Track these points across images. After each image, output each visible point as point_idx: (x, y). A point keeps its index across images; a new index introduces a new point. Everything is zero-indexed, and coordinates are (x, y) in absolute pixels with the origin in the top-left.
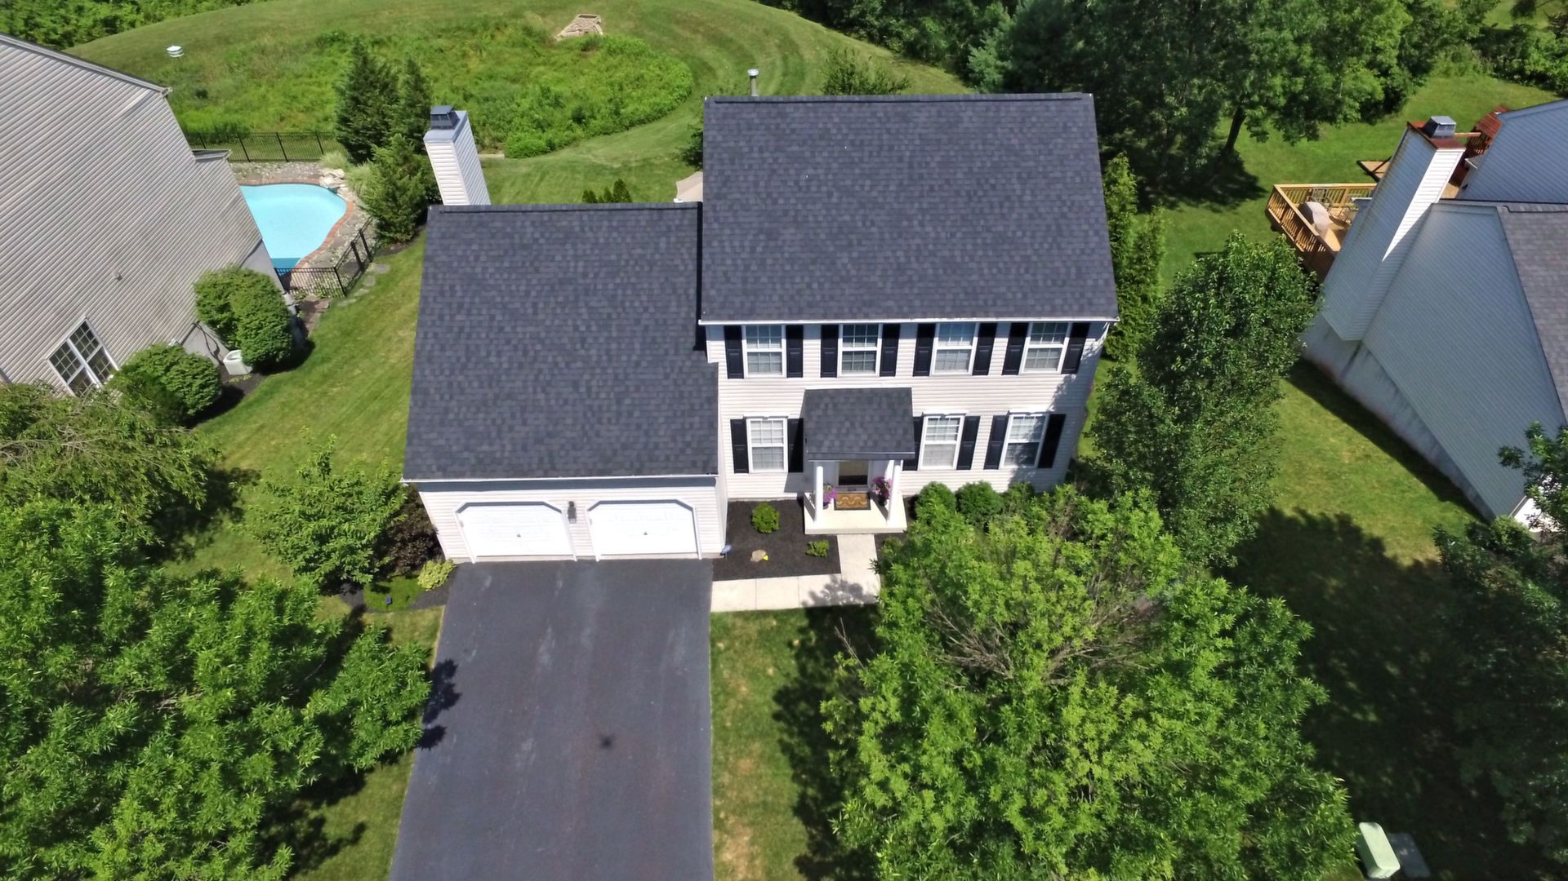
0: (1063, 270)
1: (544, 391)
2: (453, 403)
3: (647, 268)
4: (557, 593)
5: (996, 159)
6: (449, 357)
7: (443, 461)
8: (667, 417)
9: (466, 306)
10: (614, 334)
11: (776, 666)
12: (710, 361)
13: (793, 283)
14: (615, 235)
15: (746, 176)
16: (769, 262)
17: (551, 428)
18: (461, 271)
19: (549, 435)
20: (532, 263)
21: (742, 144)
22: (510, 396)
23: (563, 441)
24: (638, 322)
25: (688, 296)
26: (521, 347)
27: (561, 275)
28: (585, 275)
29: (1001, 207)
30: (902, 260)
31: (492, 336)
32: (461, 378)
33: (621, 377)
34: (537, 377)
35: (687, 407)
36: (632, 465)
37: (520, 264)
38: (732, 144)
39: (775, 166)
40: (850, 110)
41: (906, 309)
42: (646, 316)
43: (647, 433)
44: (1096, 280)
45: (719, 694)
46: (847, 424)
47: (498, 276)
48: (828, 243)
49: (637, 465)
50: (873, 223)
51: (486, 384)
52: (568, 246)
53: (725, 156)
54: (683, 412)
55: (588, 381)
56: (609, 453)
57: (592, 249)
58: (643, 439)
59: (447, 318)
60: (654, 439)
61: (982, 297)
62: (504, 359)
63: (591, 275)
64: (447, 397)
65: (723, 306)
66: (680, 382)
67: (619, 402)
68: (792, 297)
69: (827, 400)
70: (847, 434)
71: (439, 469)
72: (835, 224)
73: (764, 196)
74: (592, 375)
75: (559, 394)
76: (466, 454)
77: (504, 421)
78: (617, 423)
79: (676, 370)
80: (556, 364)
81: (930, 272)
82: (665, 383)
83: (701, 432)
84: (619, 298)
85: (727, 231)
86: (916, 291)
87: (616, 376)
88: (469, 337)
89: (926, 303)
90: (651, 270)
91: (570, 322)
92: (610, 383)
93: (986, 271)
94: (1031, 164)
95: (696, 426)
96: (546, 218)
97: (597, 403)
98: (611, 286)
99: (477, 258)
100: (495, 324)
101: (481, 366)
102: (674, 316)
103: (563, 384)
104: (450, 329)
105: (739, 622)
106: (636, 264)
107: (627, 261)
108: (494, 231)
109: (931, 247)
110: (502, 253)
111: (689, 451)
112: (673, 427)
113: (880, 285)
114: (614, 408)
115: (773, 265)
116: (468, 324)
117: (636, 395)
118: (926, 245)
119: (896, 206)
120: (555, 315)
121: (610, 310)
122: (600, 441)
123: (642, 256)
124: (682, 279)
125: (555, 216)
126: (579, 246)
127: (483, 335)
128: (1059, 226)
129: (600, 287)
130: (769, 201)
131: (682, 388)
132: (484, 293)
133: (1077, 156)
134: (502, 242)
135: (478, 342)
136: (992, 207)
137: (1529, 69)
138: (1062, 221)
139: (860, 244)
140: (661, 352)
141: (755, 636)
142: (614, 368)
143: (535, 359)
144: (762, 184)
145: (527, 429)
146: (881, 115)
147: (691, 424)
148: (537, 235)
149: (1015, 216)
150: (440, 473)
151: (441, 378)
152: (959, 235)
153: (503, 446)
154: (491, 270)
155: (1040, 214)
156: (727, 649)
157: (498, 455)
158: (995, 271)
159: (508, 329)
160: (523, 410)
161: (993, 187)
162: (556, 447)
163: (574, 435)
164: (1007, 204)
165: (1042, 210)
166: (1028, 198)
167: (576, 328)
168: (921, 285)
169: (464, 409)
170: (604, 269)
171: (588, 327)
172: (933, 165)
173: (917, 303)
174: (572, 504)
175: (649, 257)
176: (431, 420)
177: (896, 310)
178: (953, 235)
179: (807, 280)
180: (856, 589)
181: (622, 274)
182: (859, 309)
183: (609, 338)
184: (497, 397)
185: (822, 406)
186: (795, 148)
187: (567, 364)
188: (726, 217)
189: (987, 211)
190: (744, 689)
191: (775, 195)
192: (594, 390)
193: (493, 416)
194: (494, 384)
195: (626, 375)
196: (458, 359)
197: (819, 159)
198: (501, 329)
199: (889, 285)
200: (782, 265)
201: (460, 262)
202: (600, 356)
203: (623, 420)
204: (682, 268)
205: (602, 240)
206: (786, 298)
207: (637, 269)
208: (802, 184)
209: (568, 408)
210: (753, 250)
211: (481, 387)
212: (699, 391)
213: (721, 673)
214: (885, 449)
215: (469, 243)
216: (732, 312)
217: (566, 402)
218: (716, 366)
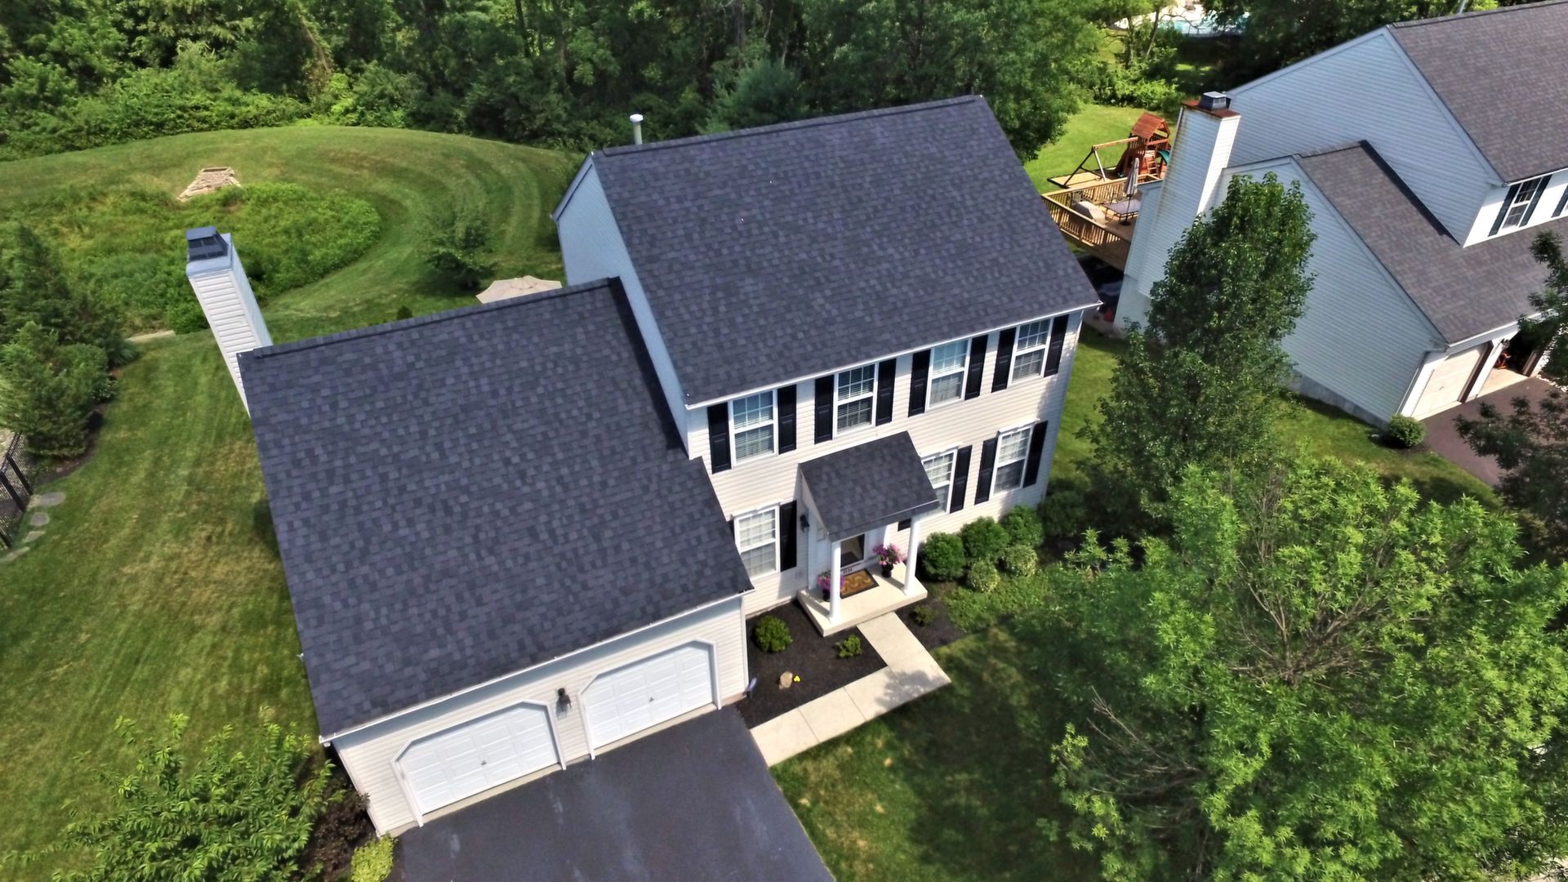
0: (1031, 266)
1: (491, 551)
2: (366, 606)
3: (571, 368)
4: (561, 821)
5: (923, 170)
6: (337, 546)
7: (377, 691)
8: (665, 539)
9: (341, 472)
10: (560, 456)
11: (880, 799)
12: (692, 456)
13: (775, 338)
14: (515, 336)
15: (673, 231)
16: (739, 320)
17: (519, 597)
18: (314, 427)
19: (520, 607)
20: (416, 395)
21: (655, 196)
22: (446, 573)
23: (542, 610)
24: (584, 434)
25: (634, 388)
26: (439, 506)
27: (461, 401)
28: (495, 394)
29: (949, 216)
30: (879, 288)
31: (392, 501)
32: (365, 569)
33: (588, 506)
34: (475, 537)
35: (685, 519)
36: (643, 610)
37: (399, 400)
38: (643, 199)
39: (703, 215)
40: (759, 144)
41: (904, 339)
42: (593, 424)
43: (647, 566)
44: (1065, 270)
45: (838, 862)
46: (859, 489)
47: (373, 422)
48: (795, 286)
49: (650, 609)
50: (832, 256)
51: (405, 567)
52: (459, 363)
53: (641, 213)
54: (682, 527)
55: (548, 523)
56: (609, 606)
57: (493, 361)
58: (646, 576)
59: (316, 494)
60: (660, 571)
61: (971, 309)
62: (420, 527)
63: (502, 392)
64: (352, 601)
65: (707, 381)
66: (664, 492)
67: (597, 538)
68: (781, 354)
69: (826, 469)
70: (863, 500)
71: (374, 704)
72: (794, 265)
73: (703, 249)
74: (550, 515)
75: (514, 550)
76: (408, 671)
77: (448, 609)
78: (605, 565)
79: (654, 479)
80: (496, 514)
81: (911, 294)
82: (646, 498)
83: (714, 544)
84: (551, 411)
85: (678, 297)
86: (906, 317)
87: (582, 507)
88: (358, 511)
89: (921, 328)
90: (578, 369)
91: (496, 457)
92: (577, 518)
93: (964, 282)
94: (958, 169)
95: (705, 539)
96: (415, 335)
97: (568, 547)
98: (534, 399)
99: (334, 406)
100: (391, 484)
101: (389, 544)
102: (627, 416)
103: (514, 536)
104: (325, 509)
105: (810, 765)
106: (556, 365)
107: (543, 364)
108: (345, 366)
109: (901, 269)
110: (368, 391)
111: (708, 572)
112: (677, 548)
113: (868, 319)
114: (594, 547)
115: (745, 323)
116: (350, 494)
117: (615, 524)
118: (895, 268)
119: (848, 234)
120: (471, 452)
121: (542, 429)
122: (590, 594)
123: (559, 355)
124: (621, 370)
125: (427, 332)
126: (474, 360)
127: (379, 504)
128: (1009, 224)
129: (519, 403)
130: (711, 254)
131: (671, 499)
132: (361, 449)
133: (996, 155)
134: (363, 377)
135: (376, 514)
136: (941, 218)
137: (1119, 94)
138: (1011, 219)
139: (829, 281)
140: (627, 462)
141: (837, 774)
142: (575, 498)
143: (465, 515)
144: (696, 236)
145: (486, 609)
146: (792, 143)
147: (698, 539)
148: (410, 359)
149: (966, 222)
150: (379, 709)
151: (334, 578)
152: (923, 251)
153: (459, 642)
154: (361, 417)
155: (988, 216)
156: (815, 803)
157: (457, 656)
158: (972, 280)
159: (412, 487)
160: (472, 587)
161: (933, 197)
162: (535, 620)
163: (554, 596)
164: (953, 212)
165: (988, 212)
166: (969, 203)
167: (507, 462)
168: (907, 310)
169: (384, 611)
170: (517, 382)
171: (523, 456)
172: (867, 185)
173: (913, 330)
174: (561, 692)
175: (568, 354)
176: (340, 640)
177: (894, 341)
178: (917, 252)
179: (789, 331)
180: (919, 678)
181: (542, 382)
182: (858, 349)
183: (555, 465)
184: (427, 579)
185: (824, 477)
186: (718, 192)
187: (513, 510)
188: (670, 281)
189: (938, 222)
190: (861, 843)
191: (716, 246)
192: (559, 532)
193: (431, 606)
194: (417, 564)
195: (595, 501)
196: (352, 545)
197: (748, 200)
198: (402, 490)
199: (876, 317)
200: (755, 321)
201: (310, 417)
202: (551, 488)
203: (611, 560)
204: (614, 358)
205: (501, 347)
206: (775, 356)
207: (560, 370)
208: (740, 228)
209: (533, 565)
210: (715, 310)
211: (399, 572)
212: (692, 496)
213: (824, 835)
214: (907, 506)
215: (315, 390)
216: (720, 387)
217: (527, 558)
218: (700, 460)
